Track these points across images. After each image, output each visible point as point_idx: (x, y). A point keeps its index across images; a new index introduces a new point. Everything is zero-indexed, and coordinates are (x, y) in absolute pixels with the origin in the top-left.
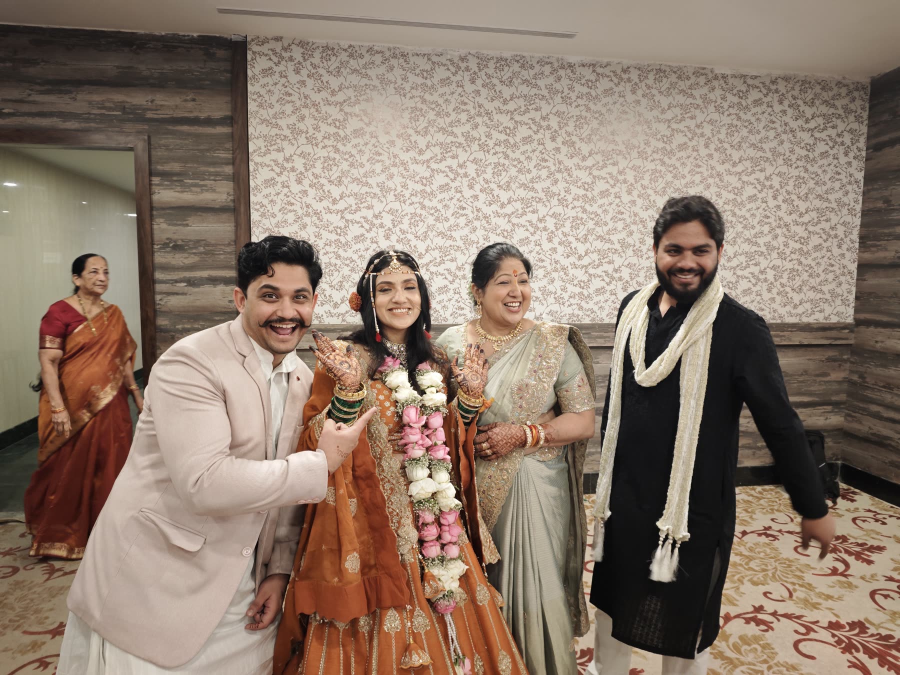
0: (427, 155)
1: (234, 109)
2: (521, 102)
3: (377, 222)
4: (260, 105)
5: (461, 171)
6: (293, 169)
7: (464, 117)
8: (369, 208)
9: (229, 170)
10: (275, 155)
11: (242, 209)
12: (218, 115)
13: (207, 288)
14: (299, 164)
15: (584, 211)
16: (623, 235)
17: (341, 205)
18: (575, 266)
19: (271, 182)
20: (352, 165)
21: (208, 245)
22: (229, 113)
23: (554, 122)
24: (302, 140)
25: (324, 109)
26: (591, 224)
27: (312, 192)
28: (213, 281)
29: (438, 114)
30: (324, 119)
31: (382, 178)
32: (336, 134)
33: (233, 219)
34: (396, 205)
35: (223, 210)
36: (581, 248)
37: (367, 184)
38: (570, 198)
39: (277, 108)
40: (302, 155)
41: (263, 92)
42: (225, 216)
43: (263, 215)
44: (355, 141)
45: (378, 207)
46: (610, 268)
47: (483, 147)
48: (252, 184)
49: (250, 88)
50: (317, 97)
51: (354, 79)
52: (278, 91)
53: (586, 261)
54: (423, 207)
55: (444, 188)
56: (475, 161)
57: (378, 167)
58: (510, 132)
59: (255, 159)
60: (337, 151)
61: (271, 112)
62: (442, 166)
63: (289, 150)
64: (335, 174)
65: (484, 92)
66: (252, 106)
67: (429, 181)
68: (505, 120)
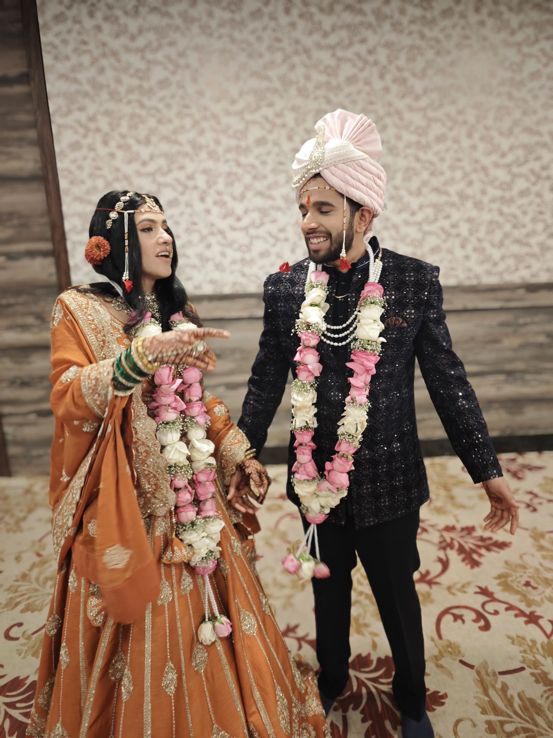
0: (241, 105)
1: (30, 65)
2: (344, 34)
3: (190, 183)
4: (56, 58)
5: (279, 121)
6: (98, 130)
7: (279, 57)
8: (182, 168)
9: (32, 134)
10: (77, 115)
11: (50, 176)
12: (13, 72)
13: (26, 262)
14: (103, 123)
15: (418, 160)
16: (461, 186)
17: (152, 167)
18: (407, 223)
19: (75, 146)
20: (160, 121)
21: (20, 216)
22: (24, 69)
23: (382, 56)
24: (104, 95)
25: (125, 57)
26: (425, 175)
27: (120, 154)
28: (32, 254)
29: (250, 56)
30: (126, 69)
31: (193, 134)
32: (140, 87)
33: (43, 188)
34: (210, 164)
35: (31, 179)
36: (414, 203)
37: (177, 142)
38: (401, 145)
39: (74, 59)
40: (107, 113)
41: (57, 41)
42: (34, 186)
43: (72, 182)
44: (161, 93)
45: (191, 167)
46: (446, 224)
47: (302, 91)
48: (57, 148)
49: (43, 39)
50: (115, 44)
51: (154, 19)
52: (73, 39)
53: (420, 217)
54: (239, 164)
55: (260, 142)
56: (294, 109)
57: (188, 122)
58: (330, 71)
59: (57, 121)
60: (142, 106)
61: (68, 64)
62: (257, 116)
63: (92, 108)
64: (142, 132)
65: (301, 24)
66: (47, 60)
67: (242, 134)
68: (326, 57)
